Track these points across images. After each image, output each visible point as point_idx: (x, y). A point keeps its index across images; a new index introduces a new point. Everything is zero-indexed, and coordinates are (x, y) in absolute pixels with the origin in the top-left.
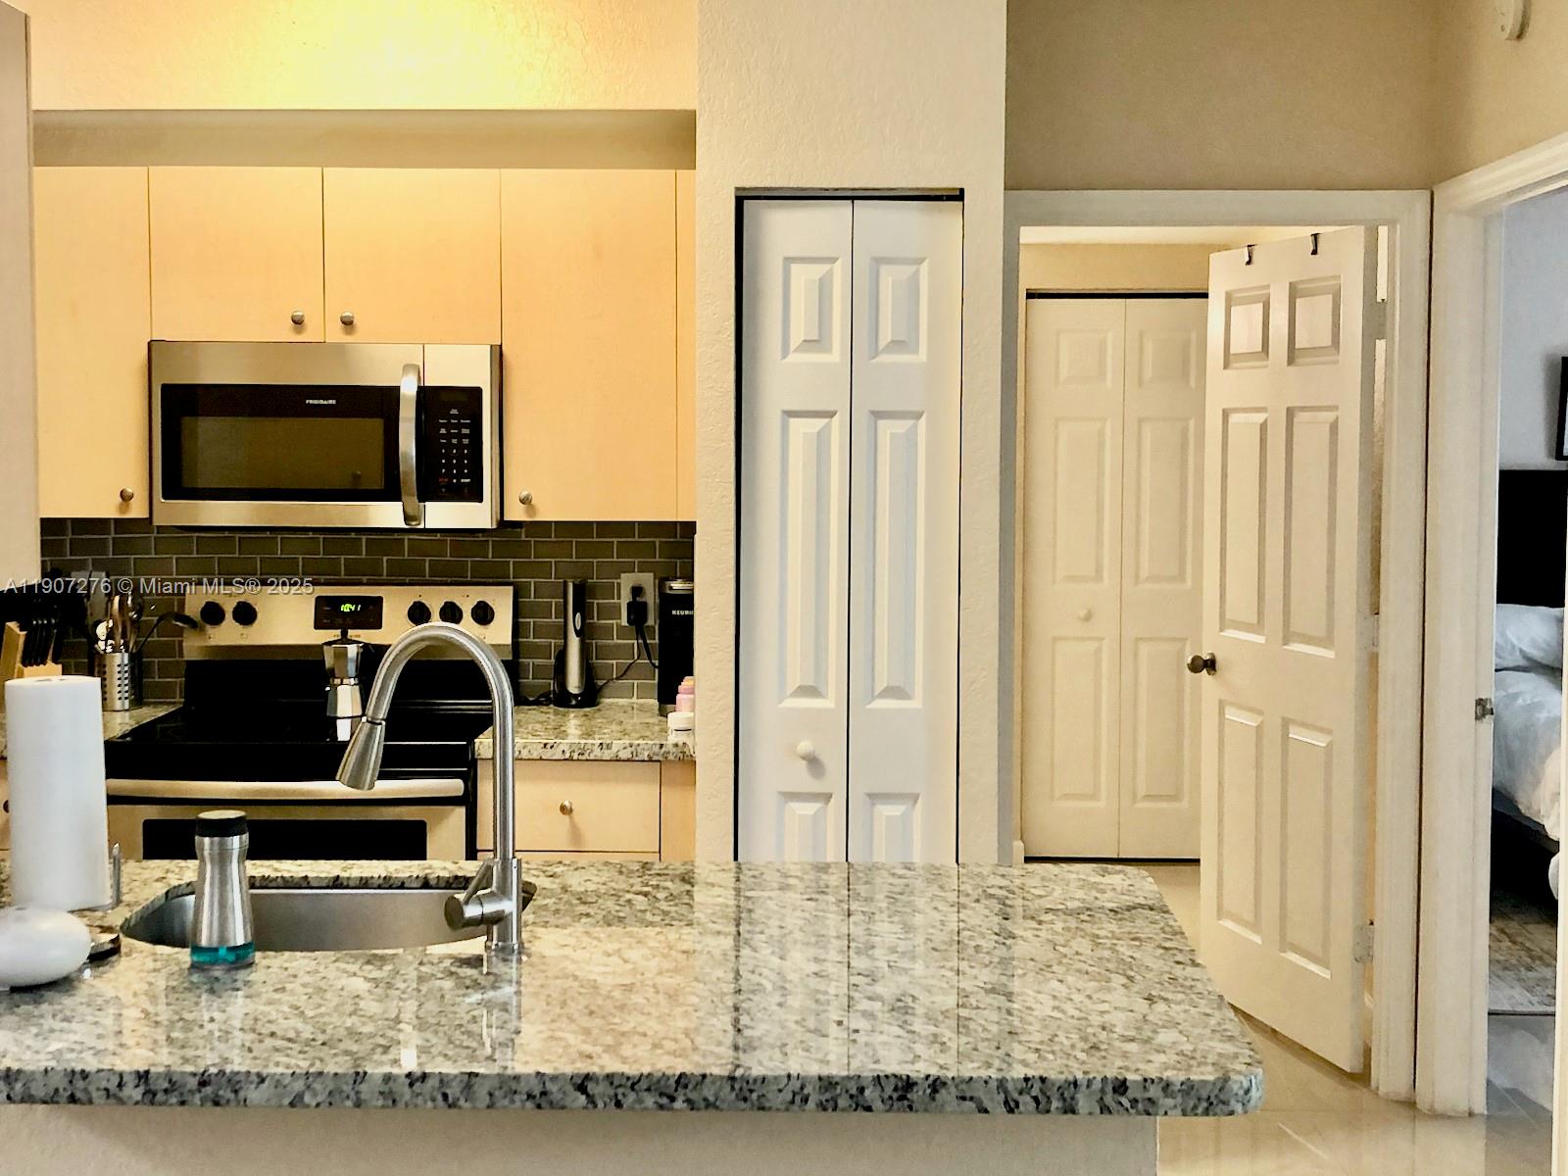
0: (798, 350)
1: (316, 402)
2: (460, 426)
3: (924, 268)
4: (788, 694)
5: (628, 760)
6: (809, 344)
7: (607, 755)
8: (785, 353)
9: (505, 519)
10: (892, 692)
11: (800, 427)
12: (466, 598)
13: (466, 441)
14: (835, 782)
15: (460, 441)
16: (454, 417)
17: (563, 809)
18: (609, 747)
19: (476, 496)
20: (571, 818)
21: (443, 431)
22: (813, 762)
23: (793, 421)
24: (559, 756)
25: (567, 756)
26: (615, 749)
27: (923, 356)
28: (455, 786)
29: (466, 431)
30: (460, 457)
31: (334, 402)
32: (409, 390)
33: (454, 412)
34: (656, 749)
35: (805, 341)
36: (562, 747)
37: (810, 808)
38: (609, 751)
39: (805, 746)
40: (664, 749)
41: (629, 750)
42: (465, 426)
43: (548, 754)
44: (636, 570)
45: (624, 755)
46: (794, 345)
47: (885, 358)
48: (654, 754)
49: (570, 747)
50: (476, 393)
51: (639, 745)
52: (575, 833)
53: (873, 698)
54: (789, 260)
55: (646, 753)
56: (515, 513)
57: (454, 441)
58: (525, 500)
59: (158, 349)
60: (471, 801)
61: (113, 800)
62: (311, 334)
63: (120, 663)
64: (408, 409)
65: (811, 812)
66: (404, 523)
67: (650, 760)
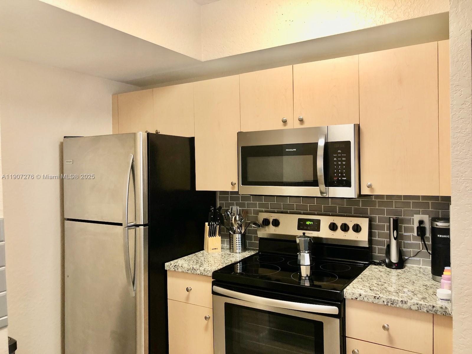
1: (289, 150)
2: (341, 157)
5: (416, 311)
7: (405, 306)
9: (361, 194)
12: (351, 222)
13: (344, 163)
15: (342, 163)
16: (339, 153)
17: (384, 327)
18: (406, 303)
19: (348, 184)
20: (388, 332)
21: (335, 159)
24: (381, 303)
25: (385, 304)
26: (409, 304)
28: (333, 310)
29: (344, 159)
30: (342, 169)
31: (295, 150)
32: (321, 143)
33: (339, 151)
34: (431, 308)
36: (383, 299)
38: (406, 305)
40: (434, 309)
41: (416, 306)
42: (344, 157)
43: (376, 301)
44: (421, 214)
45: (414, 308)
48: (430, 310)
49: (387, 300)
50: (349, 143)
51: (421, 304)
52: (390, 339)
55: (425, 309)
56: (365, 191)
57: (340, 163)
58: (369, 186)
59: (240, 135)
60: (341, 316)
61: (214, 293)
62: (289, 126)
63: (237, 237)
64: (321, 151)
66: (321, 195)
67: (427, 312)
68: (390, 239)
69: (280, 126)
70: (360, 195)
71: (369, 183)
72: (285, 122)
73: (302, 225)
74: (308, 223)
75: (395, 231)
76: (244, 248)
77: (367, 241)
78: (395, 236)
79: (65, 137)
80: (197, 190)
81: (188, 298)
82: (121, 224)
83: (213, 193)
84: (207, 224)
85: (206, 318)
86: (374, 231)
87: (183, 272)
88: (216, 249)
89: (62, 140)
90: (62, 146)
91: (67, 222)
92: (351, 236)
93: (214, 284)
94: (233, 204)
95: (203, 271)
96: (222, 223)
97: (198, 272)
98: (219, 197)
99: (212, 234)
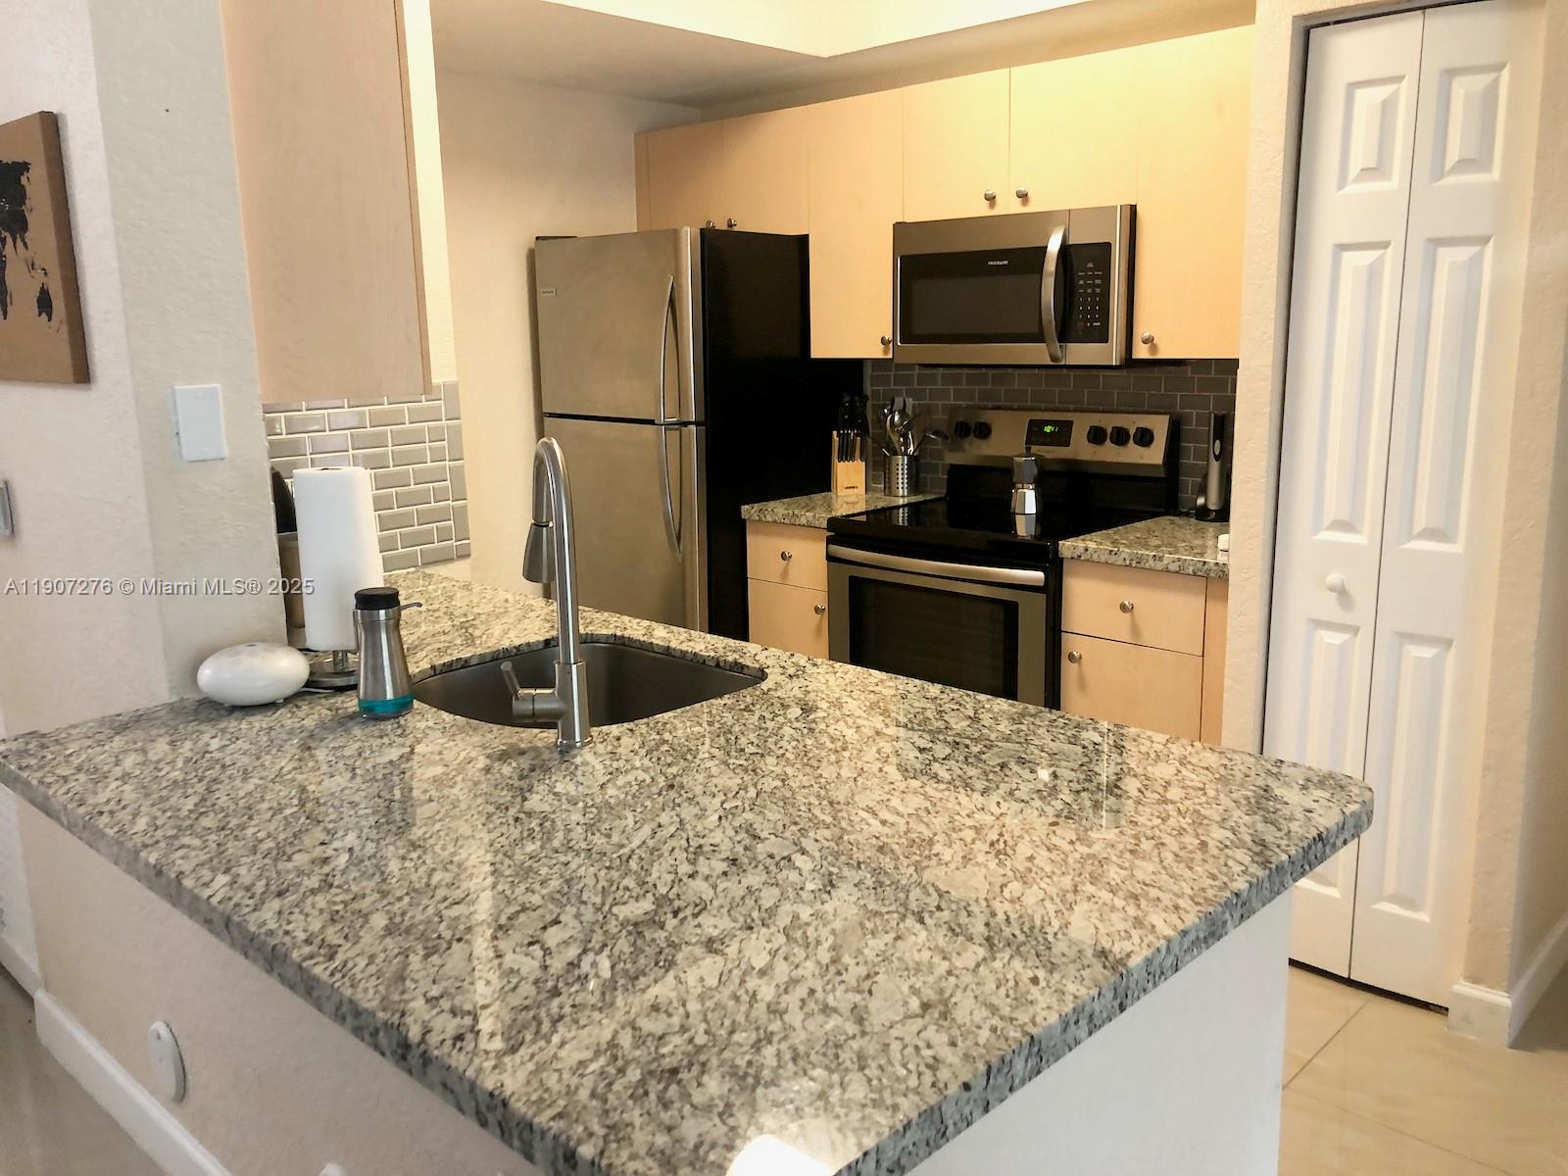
0: (1359, 179)
1: (995, 263)
2: (1093, 278)
3: (1506, 73)
4: (1324, 526)
5: (1176, 572)
6: (1367, 173)
7: (1159, 566)
8: (1342, 182)
9: (1134, 357)
10: (1430, 534)
11: (1354, 260)
12: (1132, 423)
13: (1098, 290)
14: (1363, 615)
15: (1094, 291)
16: (1090, 269)
17: (1123, 608)
18: (1161, 559)
19: (1103, 337)
20: (1132, 615)
21: (1081, 282)
22: (1342, 593)
23: (1347, 255)
24: (1121, 562)
25: (1128, 562)
26: (1165, 561)
27: (1495, 174)
28: (1036, 576)
29: (1098, 281)
30: (1093, 304)
31: (1006, 262)
32: (1054, 246)
33: (1090, 265)
34: (1199, 566)
35: (1362, 170)
36: (1123, 555)
37: (1336, 638)
38: (1161, 563)
39: (1334, 578)
40: (1206, 566)
41: (1177, 563)
42: (1098, 278)
43: (1112, 559)
45: (1173, 567)
46: (1354, 170)
47: (1452, 180)
48: (1198, 570)
49: (1131, 556)
50: (1106, 247)
51: (1185, 560)
52: (1135, 629)
53: (1410, 538)
54: (1353, 86)
55: (1191, 568)
56: (1141, 352)
57: (1089, 291)
58: (1148, 341)
59: (901, 230)
60: (1053, 591)
61: (830, 558)
62: (999, 210)
63: (901, 462)
64: (1050, 265)
65: (1339, 642)
66: (1052, 360)
67: (1195, 574)
68: (1208, 461)
69: (982, 210)
70: (1128, 362)
71: (1147, 334)
72: (991, 199)
73: (1035, 434)
74: (1048, 429)
75: (1218, 442)
76: (915, 486)
77: (1158, 465)
78: (1217, 453)
79: (537, 238)
80: (812, 356)
81: (785, 573)
82: (651, 422)
83: (858, 364)
84: (835, 433)
85: (817, 610)
87: (775, 522)
88: (853, 487)
89: (533, 246)
90: (531, 256)
91: (548, 421)
92: (1134, 455)
93: (830, 541)
94: (899, 393)
95: (811, 519)
96: (864, 431)
97: (803, 521)
98: (872, 376)
99: (846, 455)
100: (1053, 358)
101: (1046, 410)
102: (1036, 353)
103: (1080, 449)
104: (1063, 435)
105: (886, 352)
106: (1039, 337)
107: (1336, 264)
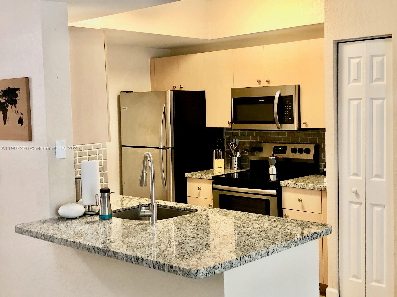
0: (353, 82)
2: (289, 105)
3: (385, 57)
4: (351, 175)
5: (313, 189)
6: (355, 80)
7: (308, 188)
8: (349, 83)
10: (377, 176)
11: (354, 103)
12: (304, 147)
13: (290, 109)
14: (362, 200)
16: (288, 103)
17: (299, 200)
18: (308, 186)
19: (292, 122)
20: (302, 203)
21: (285, 106)
22: (356, 193)
23: (351, 101)
24: (298, 187)
25: (300, 187)
26: (310, 186)
27: (385, 82)
28: (274, 192)
29: (290, 106)
30: (289, 113)
31: (264, 100)
32: (277, 96)
33: (288, 102)
34: (319, 187)
35: (354, 80)
36: (298, 185)
37: (356, 206)
38: (309, 187)
39: (354, 189)
40: (321, 187)
41: (313, 187)
42: (290, 105)
43: (295, 186)
45: (312, 188)
46: (351, 80)
47: (375, 83)
49: (300, 185)
50: (292, 97)
51: (315, 186)
52: (303, 207)
53: (373, 178)
54: (350, 58)
55: (317, 188)
56: (303, 126)
57: (288, 109)
58: (305, 123)
59: (233, 90)
60: (279, 196)
61: (213, 189)
62: (261, 85)
63: (235, 159)
64: (276, 101)
65: (356, 207)
66: (278, 129)
67: (318, 190)
69: (257, 85)
70: (300, 129)
71: (304, 121)
72: (259, 82)
73: (276, 150)
74: (280, 149)
76: (240, 167)
77: (311, 160)
79: (121, 92)
80: (207, 127)
81: (199, 194)
82: (158, 148)
83: (221, 130)
84: (214, 150)
85: (209, 205)
86: (320, 153)
87: (196, 178)
88: (220, 167)
89: (119, 94)
90: (119, 97)
91: (123, 148)
92: (304, 156)
93: (213, 183)
94: (234, 138)
95: (207, 177)
96: (223, 150)
97: (205, 177)
98: (226, 132)
99: (218, 157)
100: (278, 128)
101: (279, 143)
102: (273, 127)
103: (289, 155)
104: (284, 151)
105: (229, 126)
106: (273, 122)
107: (349, 103)
